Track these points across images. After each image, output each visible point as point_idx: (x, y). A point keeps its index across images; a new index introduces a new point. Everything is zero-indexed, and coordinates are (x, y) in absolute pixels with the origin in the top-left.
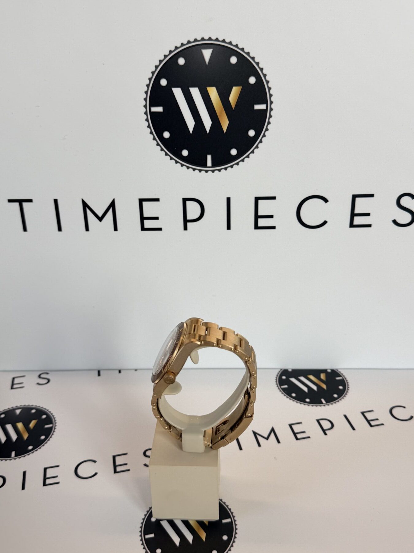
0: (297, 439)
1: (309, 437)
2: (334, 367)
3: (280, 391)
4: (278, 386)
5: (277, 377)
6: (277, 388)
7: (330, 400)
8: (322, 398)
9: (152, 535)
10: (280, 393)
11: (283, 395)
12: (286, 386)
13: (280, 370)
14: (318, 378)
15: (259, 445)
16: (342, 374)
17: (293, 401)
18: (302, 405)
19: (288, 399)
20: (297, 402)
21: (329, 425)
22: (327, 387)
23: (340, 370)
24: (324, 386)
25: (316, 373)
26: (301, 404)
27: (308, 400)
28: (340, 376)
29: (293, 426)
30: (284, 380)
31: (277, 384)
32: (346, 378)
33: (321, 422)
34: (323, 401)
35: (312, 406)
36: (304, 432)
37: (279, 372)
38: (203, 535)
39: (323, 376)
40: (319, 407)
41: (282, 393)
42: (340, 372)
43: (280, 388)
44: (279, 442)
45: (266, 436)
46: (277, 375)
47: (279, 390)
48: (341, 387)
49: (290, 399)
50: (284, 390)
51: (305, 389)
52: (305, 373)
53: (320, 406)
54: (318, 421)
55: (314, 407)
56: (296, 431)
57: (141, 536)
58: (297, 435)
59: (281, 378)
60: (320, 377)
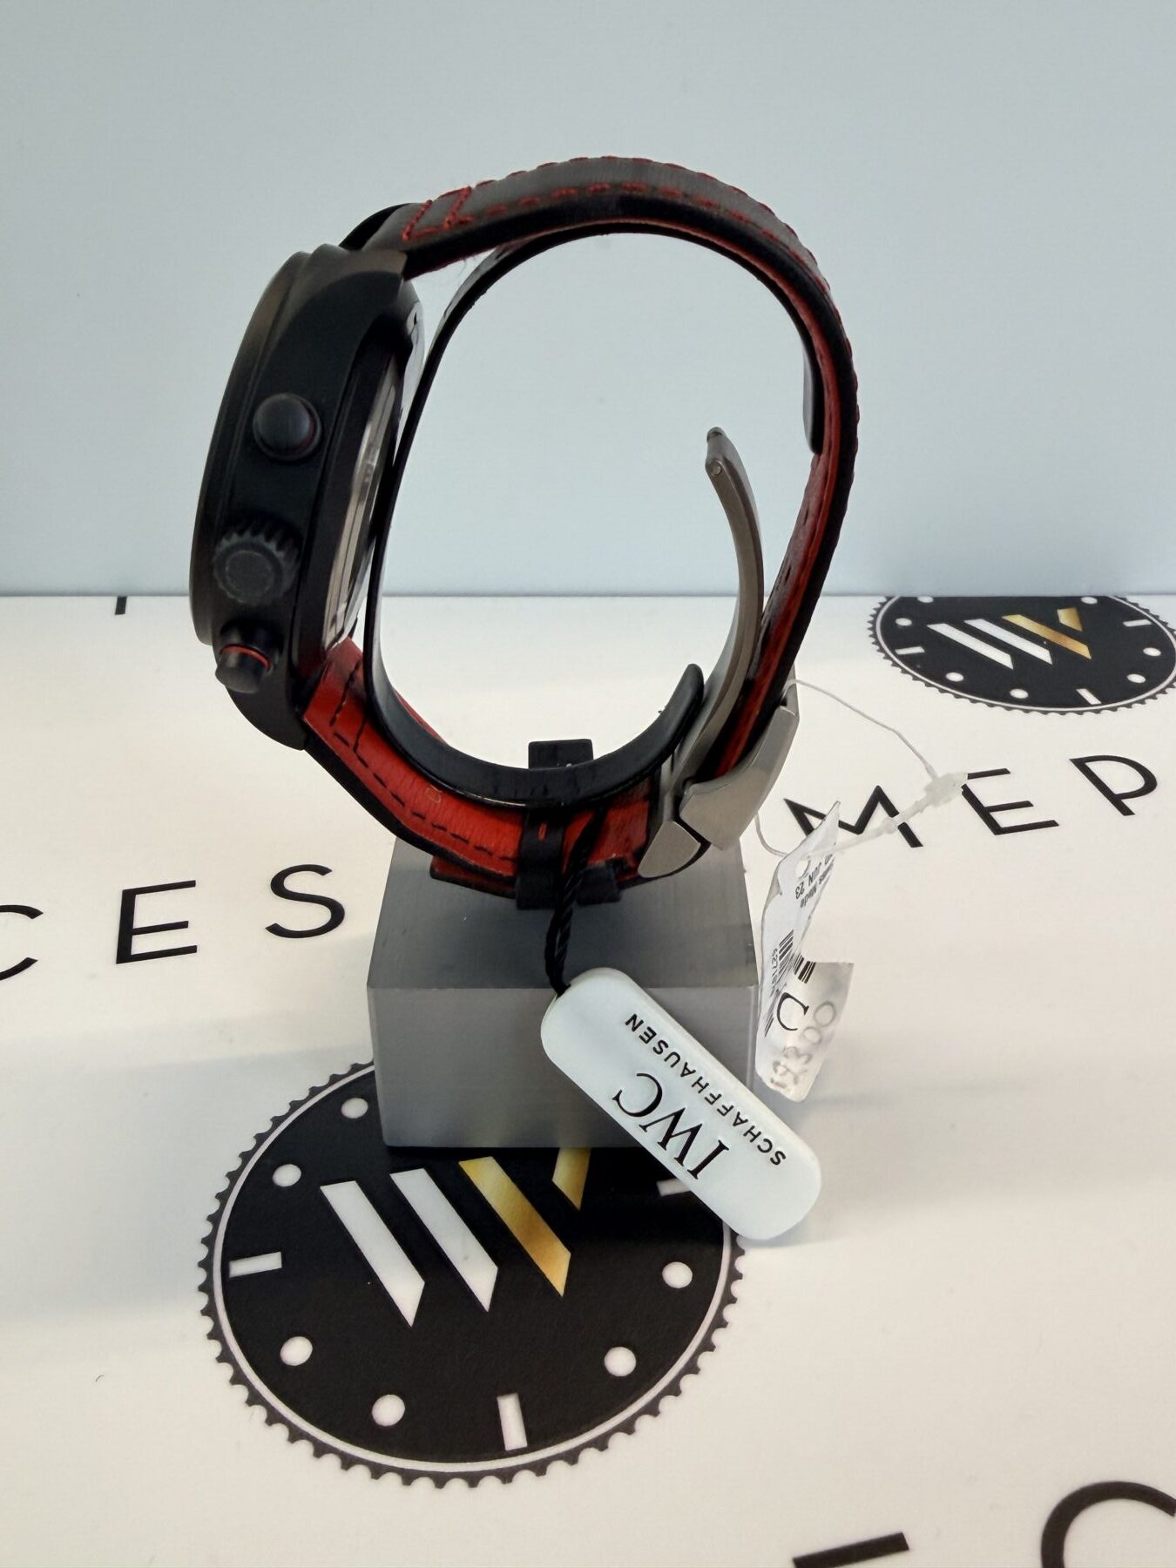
0: (997, 829)
1: (1052, 824)
2: (1110, 591)
3: (895, 664)
4: (881, 650)
5: (873, 622)
6: (881, 655)
7: (1115, 692)
8: (1081, 687)
9: (271, 1262)
10: (898, 671)
11: (908, 678)
12: (918, 650)
13: (883, 600)
14: (1050, 622)
16: (1147, 611)
17: (957, 697)
18: (999, 711)
19: (933, 692)
21: (1138, 782)
22: (1091, 653)
23: (1132, 599)
24: (1083, 650)
25: (1043, 608)
27: (1019, 694)
28: (1142, 617)
29: (973, 785)
30: (905, 627)
31: (877, 643)
32: (1165, 624)
33: (1094, 767)
34: (1085, 694)
36: (1027, 804)
37: (883, 604)
38: (555, 1264)
39: (1066, 617)
40: (1071, 716)
41: (904, 671)
42: (1136, 605)
43: (892, 656)
44: (914, 843)
45: (851, 819)
46: (875, 616)
47: (889, 663)
48: (1153, 652)
49: (942, 691)
50: (907, 660)
51: (1005, 659)
52: (995, 609)
53: (1080, 713)
54: (1081, 764)
56: (987, 802)
57: (206, 1264)
58: (996, 815)
59: (896, 625)
60: (1057, 618)
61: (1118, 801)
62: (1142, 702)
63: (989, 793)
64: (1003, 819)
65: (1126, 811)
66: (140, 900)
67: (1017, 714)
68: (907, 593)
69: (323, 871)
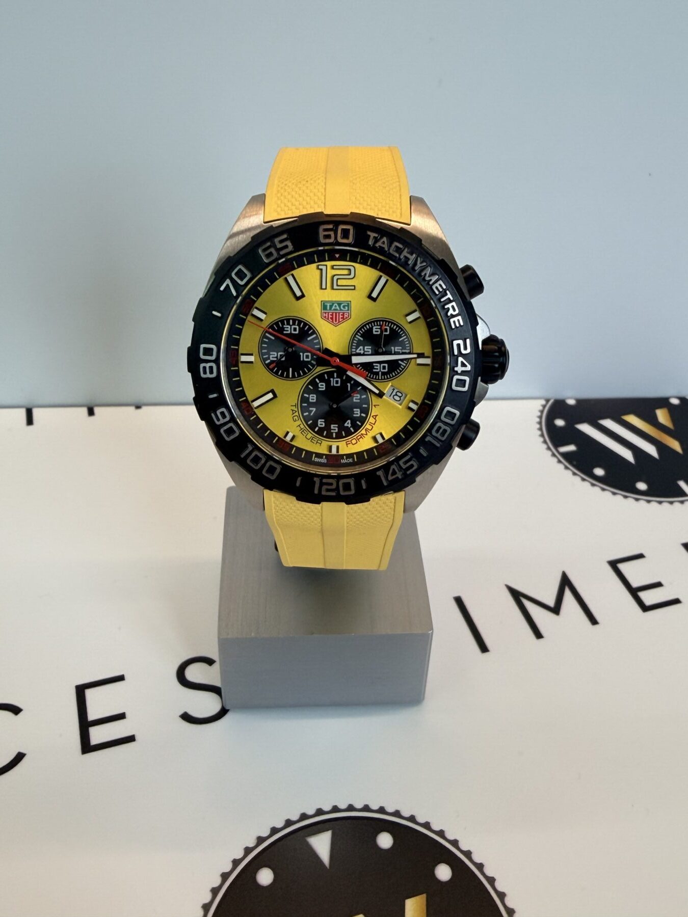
0: (645, 608)
1: (676, 601)
3: (559, 461)
4: (549, 448)
5: (540, 423)
6: (550, 453)
8: (680, 479)
10: (561, 467)
11: (569, 473)
12: (572, 448)
13: (543, 402)
14: (652, 420)
15: (538, 635)
17: (603, 490)
18: (630, 502)
19: (586, 485)
20: (614, 494)
22: (683, 447)
24: (676, 445)
25: (645, 408)
26: (626, 497)
27: (642, 486)
29: (622, 567)
30: (561, 428)
31: (545, 442)
34: (683, 486)
35: (660, 503)
36: (658, 585)
37: (544, 406)
39: (662, 416)
40: (677, 505)
41: (566, 468)
43: (556, 454)
44: (593, 621)
45: (551, 603)
46: (540, 417)
47: (555, 460)
49: (593, 485)
50: (567, 456)
51: (628, 455)
52: (616, 408)
53: (682, 503)
55: (666, 505)
56: (635, 584)
58: (642, 595)
59: (555, 426)
60: (656, 418)
63: (634, 575)
64: (647, 598)
66: (89, 693)
67: (642, 504)
68: (560, 396)
69: (209, 662)
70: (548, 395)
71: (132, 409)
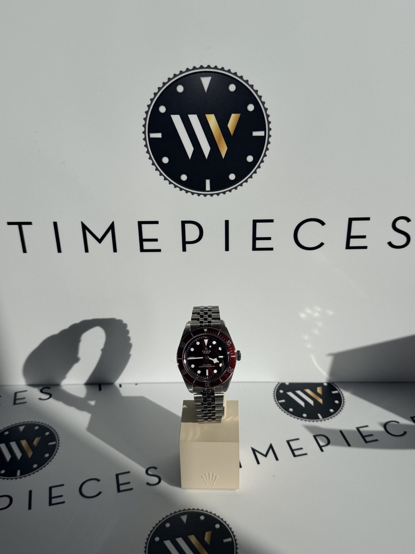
0: (295, 456)
1: (306, 454)
3: (278, 406)
4: (275, 401)
6: (275, 402)
7: (327, 415)
8: (318, 413)
10: (278, 407)
11: (281, 410)
12: (283, 401)
13: (277, 384)
14: (315, 392)
15: (258, 463)
16: (337, 388)
17: (291, 416)
18: (299, 420)
19: (286, 414)
20: (294, 418)
21: (326, 442)
22: (323, 402)
23: (335, 383)
24: (321, 401)
25: (313, 386)
27: (305, 415)
28: (336, 390)
29: (291, 443)
30: (281, 394)
31: (275, 398)
33: (318, 438)
34: (319, 415)
36: (302, 449)
37: (277, 385)
40: (315, 422)
41: (280, 408)
42: (335, 386)
43: (278, 404)
44: (277, 459)
45: (265, 453)
46: (275, 389)
48: (337, 402)
49: (288, 414)
50: (281, 404)
51: (302, 404)
52: (302, 386)
53: (317, 421)
54: (315, 437)
55: (311, 422)
56: (293, 448)
59: (279, 392)
60: (316, 390)
61: (321, 447)
62: (331, 418)
63: (294, 445)
64: (297, 453)
65: (322, 450)
66: (120, 476)
67: (303, 421)
68: (283, 381)
69: (156, 468)
70: (279, 382)
71: (134, 385)
